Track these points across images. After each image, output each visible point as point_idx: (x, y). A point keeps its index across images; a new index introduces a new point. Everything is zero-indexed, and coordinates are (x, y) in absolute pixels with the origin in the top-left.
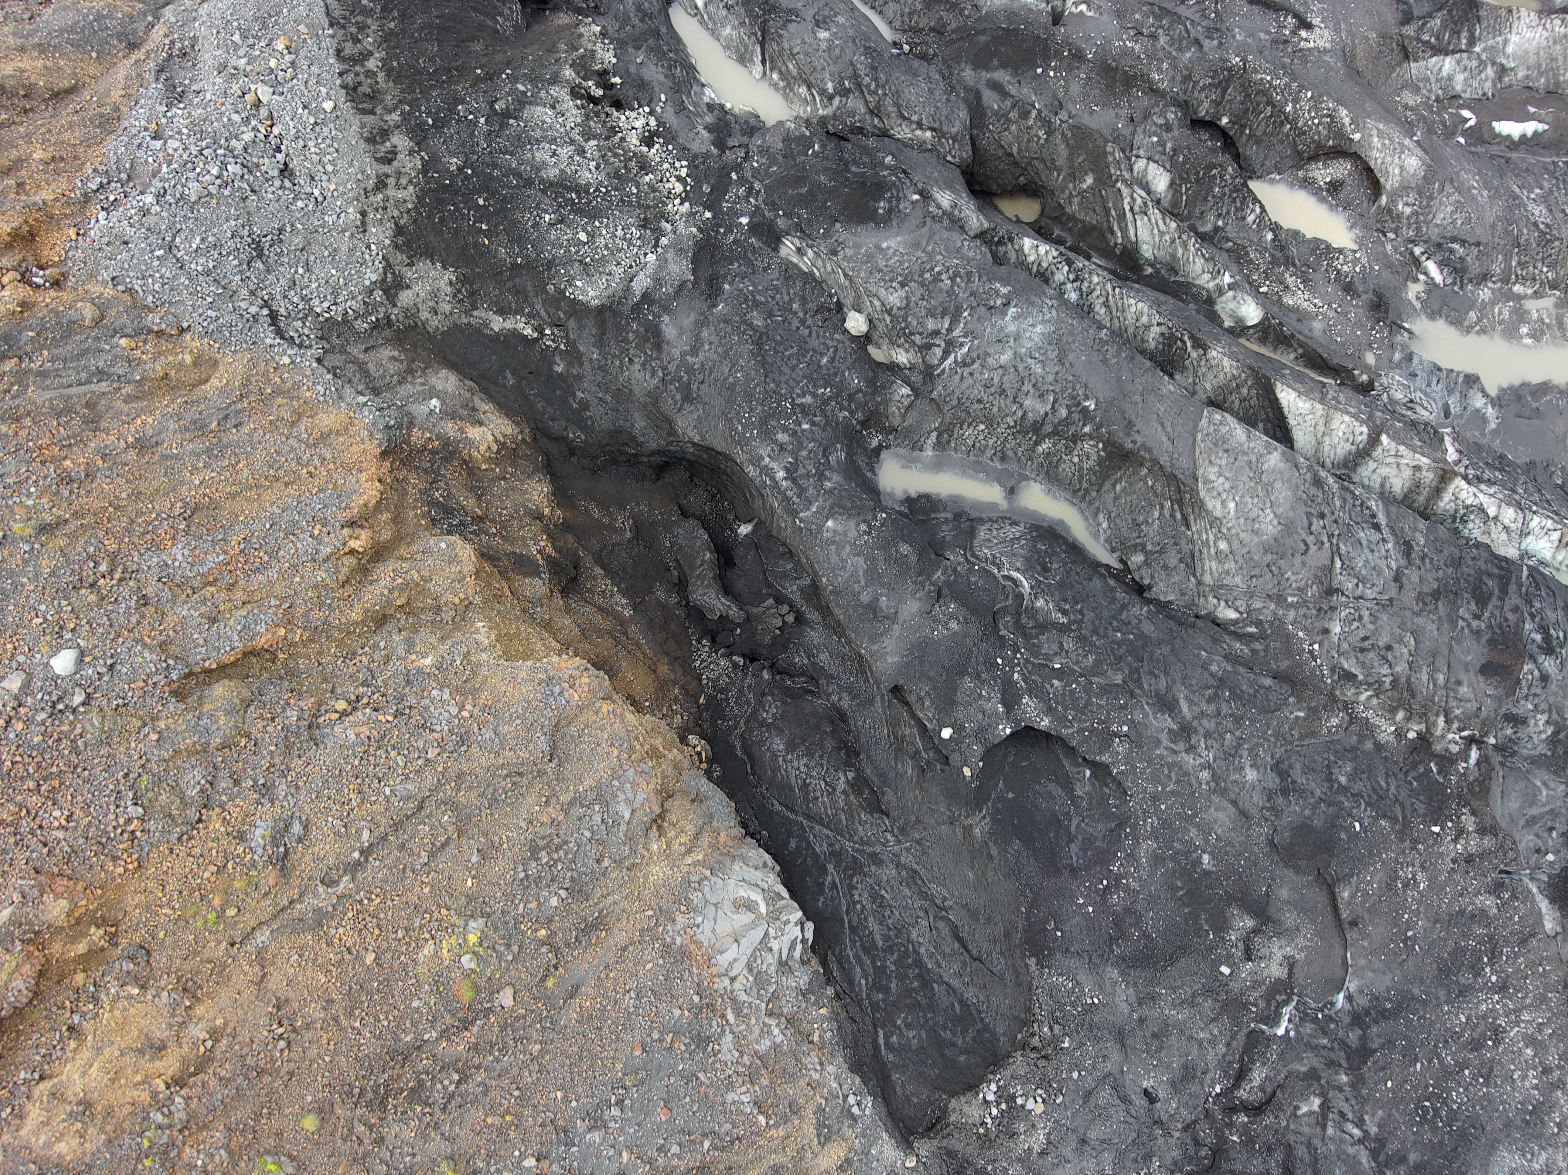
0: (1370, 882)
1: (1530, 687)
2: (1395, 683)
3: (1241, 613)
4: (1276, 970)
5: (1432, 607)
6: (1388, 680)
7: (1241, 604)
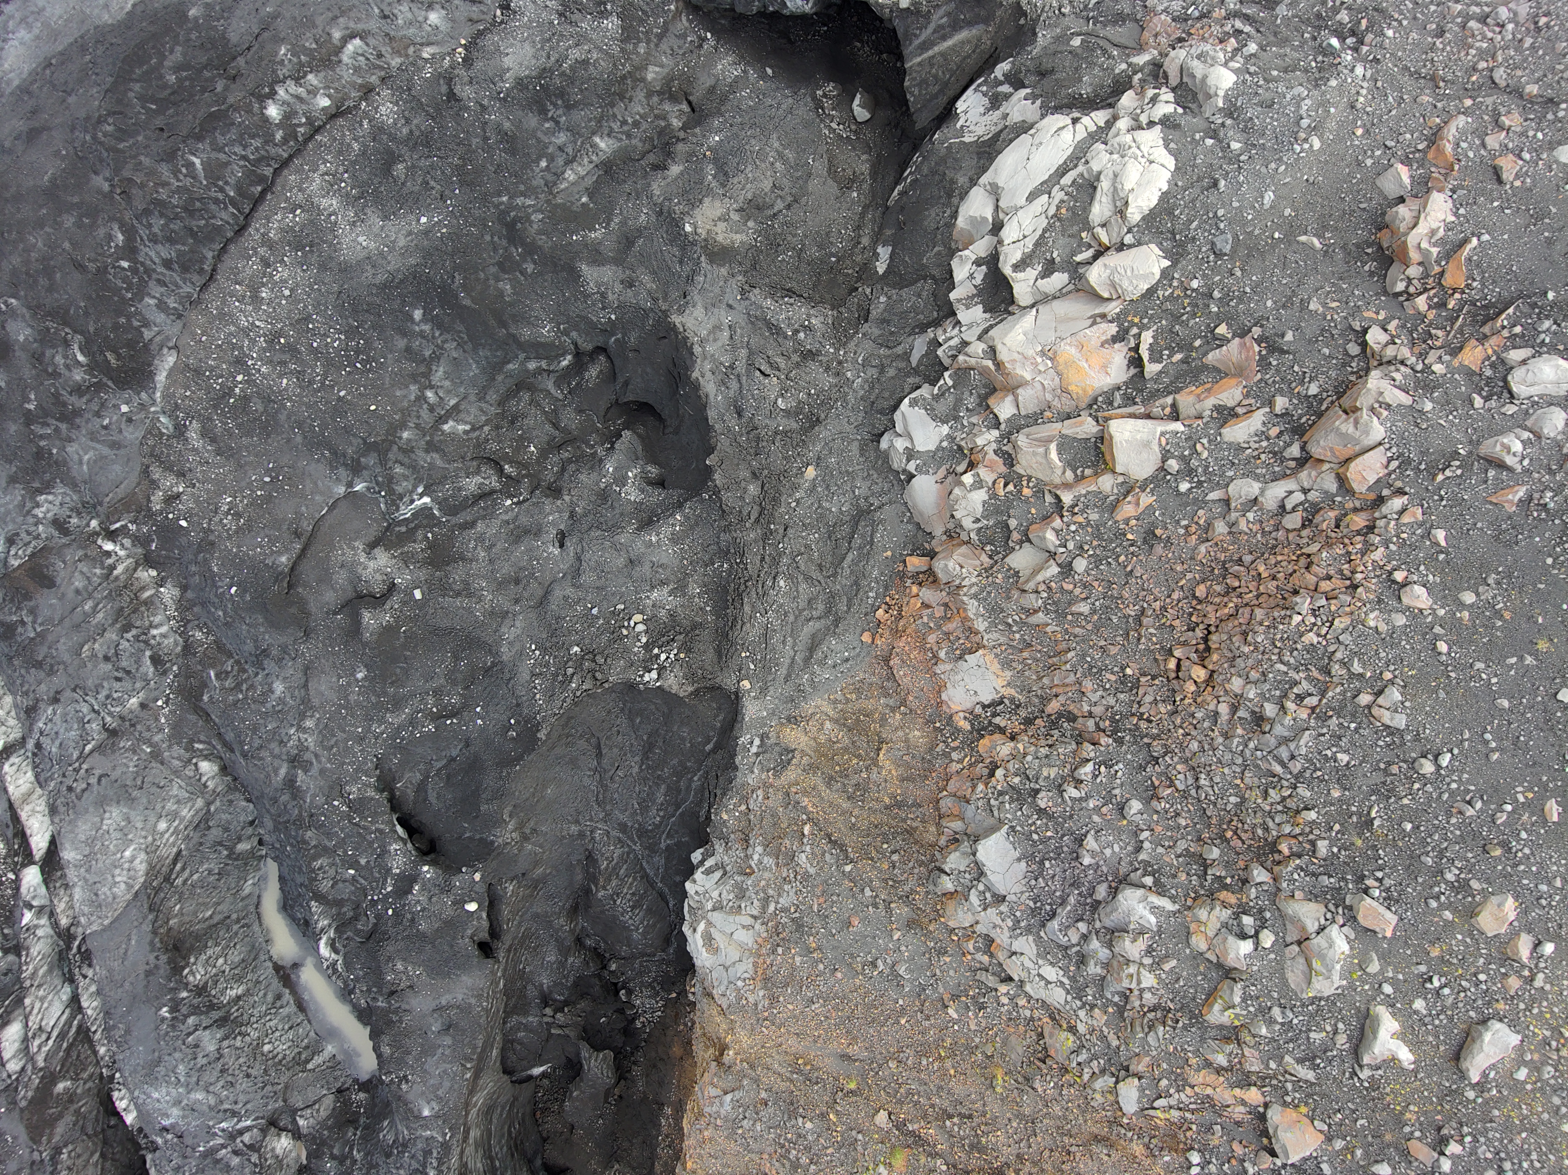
0: (262, 547)
1: (27, 544)
2: (126, 628)
3: (196, 764)
4: (382, 560)
5: (48, 659)
6: (129, 636)
7: (189, 772)
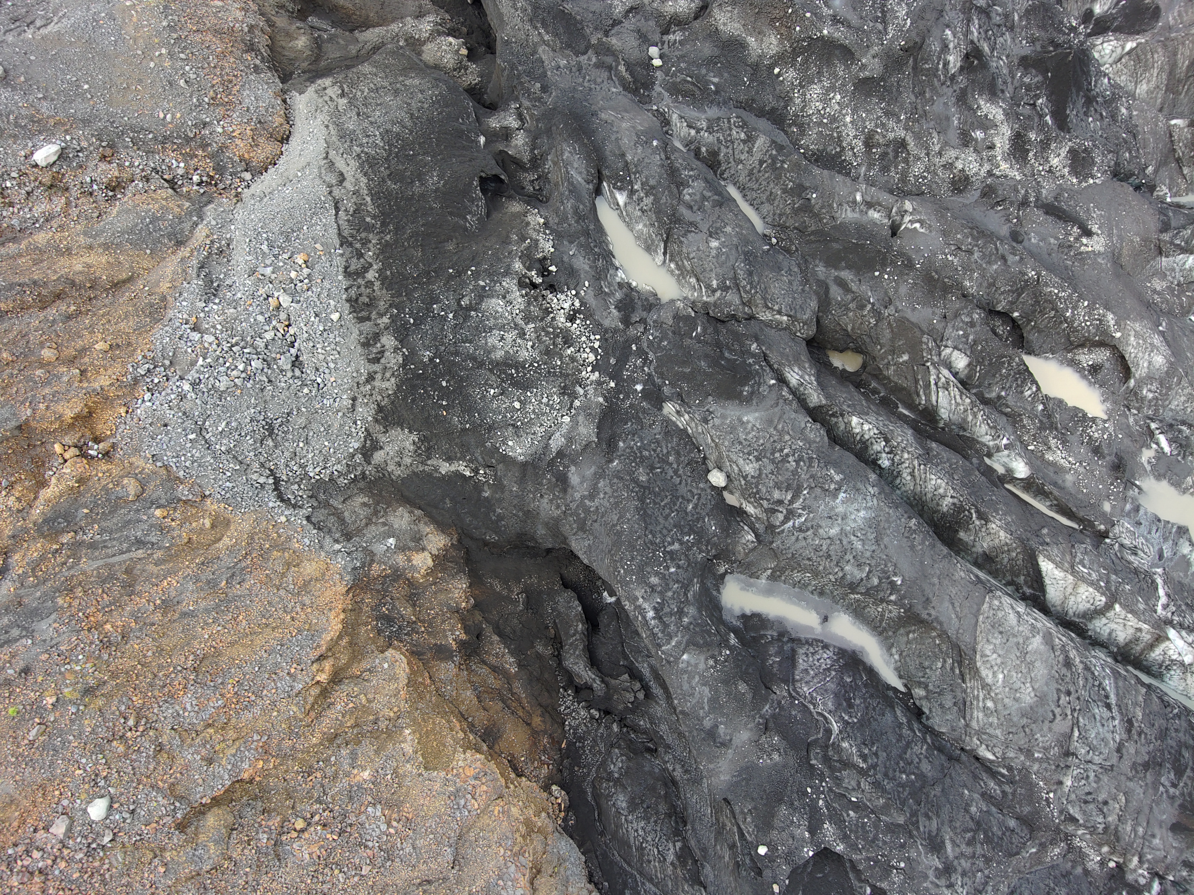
2: (1106, 829)
3: (997, 757)
5: (1142, 775)
6: (1101, 827)
7: (999, 751)
